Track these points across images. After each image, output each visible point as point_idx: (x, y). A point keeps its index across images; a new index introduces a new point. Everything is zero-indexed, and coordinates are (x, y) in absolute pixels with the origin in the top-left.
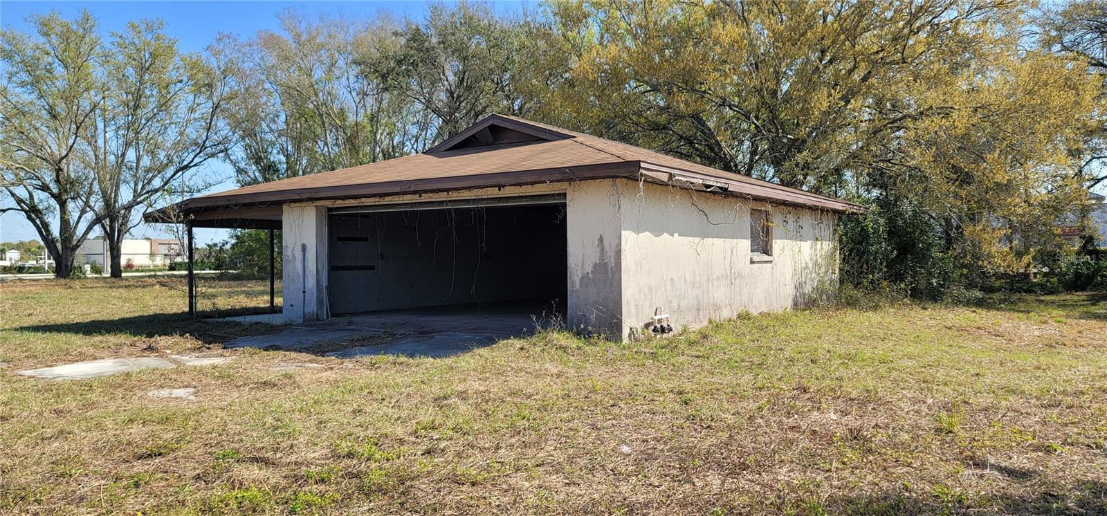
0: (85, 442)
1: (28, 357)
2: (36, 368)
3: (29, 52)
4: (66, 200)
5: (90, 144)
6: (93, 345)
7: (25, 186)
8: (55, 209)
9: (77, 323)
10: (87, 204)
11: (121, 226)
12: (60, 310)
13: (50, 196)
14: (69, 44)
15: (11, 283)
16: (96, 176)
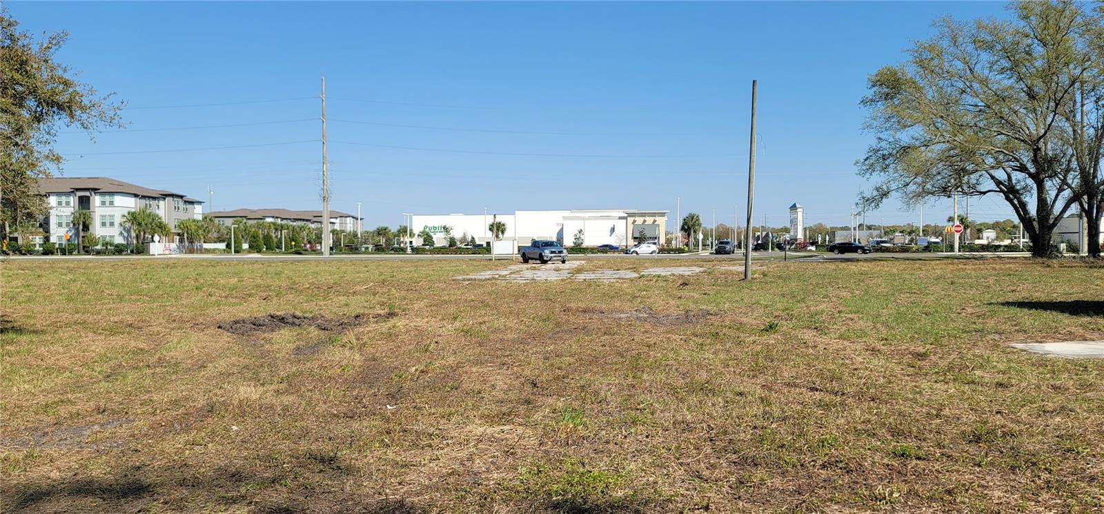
0: (1088, 422)
1: (1018, 331)
2: (1026, 343)
3: (1009, 38)
4: (1043, 179)
5: (1067, 119)
6: (1081, 326)
7: (1003, 168)
8: (1032, 188)
9: (1060, 302)
10: (1064, 182)
11: (1100, 202)
12: (1042, 288)
13: (1027, 176)
14: (1048, 22)
15: (991, 260)
16: (1075, 152)
